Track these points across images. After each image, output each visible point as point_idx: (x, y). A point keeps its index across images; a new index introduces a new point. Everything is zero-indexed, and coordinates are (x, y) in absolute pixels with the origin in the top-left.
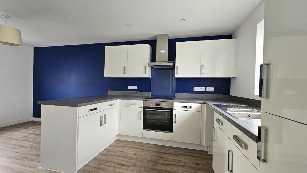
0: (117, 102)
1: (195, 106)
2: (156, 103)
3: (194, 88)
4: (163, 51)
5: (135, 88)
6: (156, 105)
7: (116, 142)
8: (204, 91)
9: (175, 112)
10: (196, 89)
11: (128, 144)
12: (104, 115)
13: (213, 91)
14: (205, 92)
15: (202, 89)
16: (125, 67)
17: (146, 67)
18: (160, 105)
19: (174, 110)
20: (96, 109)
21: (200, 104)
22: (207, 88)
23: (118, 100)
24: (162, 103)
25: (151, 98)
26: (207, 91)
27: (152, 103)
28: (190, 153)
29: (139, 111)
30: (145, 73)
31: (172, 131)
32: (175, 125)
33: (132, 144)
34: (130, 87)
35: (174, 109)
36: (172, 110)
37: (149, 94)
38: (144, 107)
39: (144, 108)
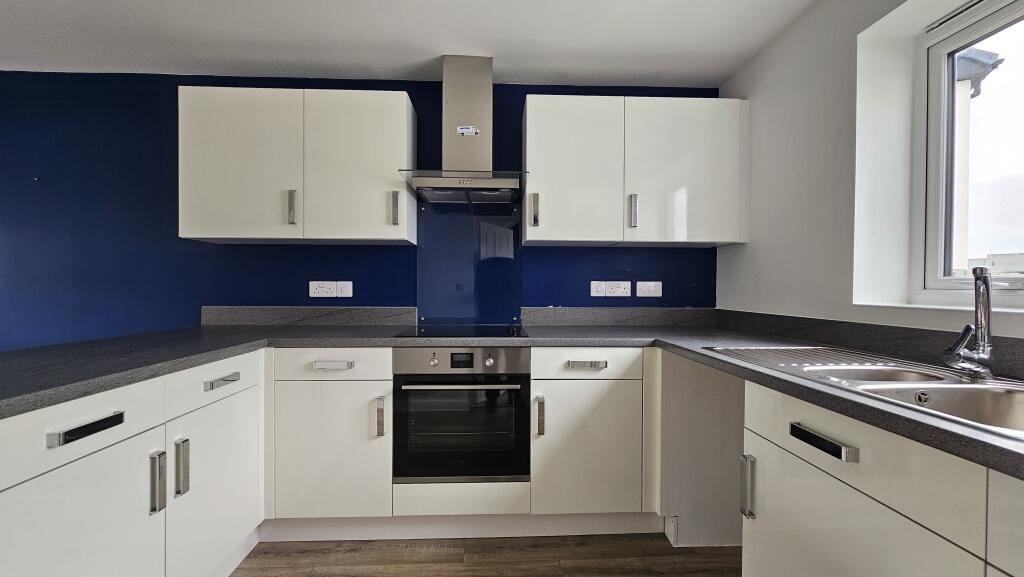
0: (256, 364)
1: (618, 358)
2: (452, 354)
3: (594, 284)
4: (471, 130)
5: (345, 289)
6: (454, 364)
7: (255, 563)
8: (629, 294)
9: (536, 391)
10: (599, 289)
11: (323, 564)
12: (177, 446)
13: (660, 294)
14: (633, 300)
15: (622, 289)
16: (291, 194)
17: (395, 195)
18: (469, 364)
19: (532, 382)
20: (117, 419)
21: (638, 351)
22: (640, 284)
23: (262, 352)
24: (478, 355)
25: (421, 335)
26: (638, 295)
27: (435, 357)
28: (609, 556)
29: (372, 397)
30: (395, 222)
31: (528, 473)
32: (537, 446)
33: (340, 556)
34: (318, 289)
35: (532, 377)
36: (525, 379)
37: (411, 316)
38: (395, 376)
39: (399, 379)
